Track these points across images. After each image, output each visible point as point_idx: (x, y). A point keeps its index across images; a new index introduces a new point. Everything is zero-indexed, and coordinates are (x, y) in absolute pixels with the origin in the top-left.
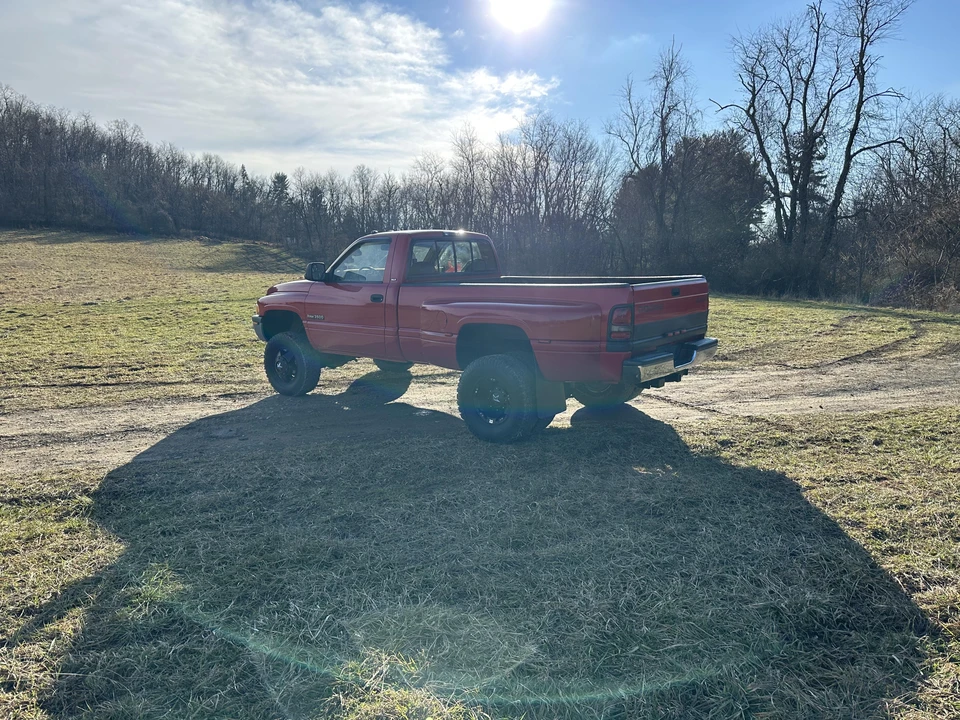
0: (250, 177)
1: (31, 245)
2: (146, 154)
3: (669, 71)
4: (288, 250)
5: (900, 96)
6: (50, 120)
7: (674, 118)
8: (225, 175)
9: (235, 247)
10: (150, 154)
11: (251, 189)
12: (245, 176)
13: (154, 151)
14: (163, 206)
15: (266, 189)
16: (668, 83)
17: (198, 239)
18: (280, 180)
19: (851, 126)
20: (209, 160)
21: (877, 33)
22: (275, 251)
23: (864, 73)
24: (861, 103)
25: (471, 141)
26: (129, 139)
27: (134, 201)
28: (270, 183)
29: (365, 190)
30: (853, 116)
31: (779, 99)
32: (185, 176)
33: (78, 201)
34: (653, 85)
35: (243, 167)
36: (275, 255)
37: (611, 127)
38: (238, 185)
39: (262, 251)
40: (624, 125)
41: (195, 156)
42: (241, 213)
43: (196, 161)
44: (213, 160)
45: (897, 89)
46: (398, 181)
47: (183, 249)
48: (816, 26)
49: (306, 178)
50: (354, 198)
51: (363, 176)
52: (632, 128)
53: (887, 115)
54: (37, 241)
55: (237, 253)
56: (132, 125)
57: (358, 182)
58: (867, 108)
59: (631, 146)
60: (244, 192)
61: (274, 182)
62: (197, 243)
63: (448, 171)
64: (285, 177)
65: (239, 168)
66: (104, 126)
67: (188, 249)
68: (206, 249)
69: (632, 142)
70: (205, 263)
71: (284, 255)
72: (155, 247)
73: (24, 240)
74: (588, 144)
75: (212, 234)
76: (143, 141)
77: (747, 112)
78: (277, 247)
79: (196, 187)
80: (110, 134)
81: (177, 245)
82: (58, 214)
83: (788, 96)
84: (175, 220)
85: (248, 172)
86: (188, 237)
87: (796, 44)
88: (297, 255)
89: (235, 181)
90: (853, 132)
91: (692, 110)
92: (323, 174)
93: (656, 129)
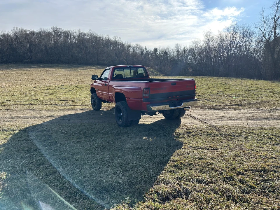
0: (147, 49)
1: (93, 70)
2: (122, 45)
3: (278, 4)
4: (155, 69)
6: (100, 37)
8: (141, 49)
10: (123, 44)
11: (148, 53)
12: (146, 49)
13: (124, 44)
14: (124, 59)
15: (152, 52)
16: (278, 8)
20: (137, 45)
22: (152, 70)
25: (210, 33)
26: (118, 41)
27: (118, 57)
29: (178, 51)
32: (131, 50)
33: (105, 58)
35: (146, 47)
36: (151, 71)
37: (256, 25)
38: (144, 52)
41: (133, 44)
42: (144, 60)
43: (134, 46)
46: (188, 47)
50: (175, 53)
51: (177, 47)
54: (95, 69)
56: (118, 37)
57: (176, 49)
59: (263, 31)
60: (146, 54)
61: (154, 51)
64: (157, 49)
65: (145, 47)
66: (112, 38)
71: (154, 71)
73: (92, 69)
76: (121, 41)
78: (153, 69)
79: (134, 53)
80: (113, 40)
82: (100, 61)
84: (127, 62)
85: (147, 48)
88: (157, 71)
89: (144, 51)
92: (166, 47)
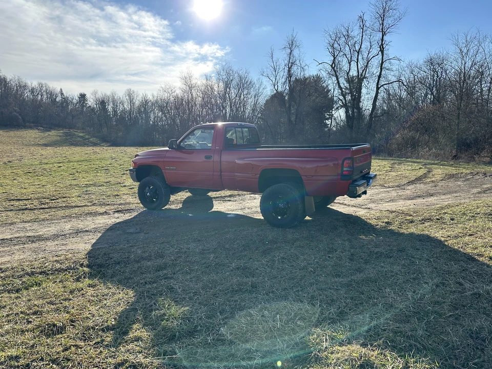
0: (65, 95)
2: (4, 81)
3: (292, 45)
4: (89, 133)
5: (399, 60)
7: (294, 68)
8: (51, 94)
9: (59, 133)
10: (6, 81)
11: (66, 101)
12: (62, 94)
13: (8, 80)
14: (15, 111)
15: (75, 101)
16: (291, 51)
17: (37, 129)
18: (83, 97)
19: (378, 74)
20: (41, 85)
21: (388, 30)
22: (81, 134)
23: (383, 49)
24: (382, 63)
25: (190, 77)
28: (77, 98)
30: (379, 69)
31: (345, 60)
32: (27, 94)
34: (284, 52)
35: (61, 90)
36: (82, 137)
37: (263, 72)
38: (59, 99)
39: (74, 135)
40: (270, 71)
41: (33, 83)
42: (61, 114)
43: (33, 86)
44: (44, 86)
45: (398, 57)
46: (150, 97)
47: (29, 135)
48: (362, 26)
49: (100, 95)
50: (125, 106)
51: (130, 95)
52: (274, 73)
53: (394, 69)
55: (60, 136)
57: (127, 98)
58: (385, 65)
59: (274, 82)
60: (62, 103)
61: (79, 98)
62: (37, 131)
63: (179, 92)
64: (85, 95)
65: (59, 90)
67: (32, 134)
68: (42, 134)
69: (274, 80)
70: (42, 142)
71: (87, 137)
72: (12, 133)
74: (250, 80)
75: (44, 126)
76: (2, 75)
77: (332, 66)
78: (83, 132)
79: (34, 101)
81: (25, 132)
83: (349, 59)
84: (23, 118)
85: (64, 92)
86: (31, 128)
87: (352, 34)
88: (95, 137)
89: (56, 97)
90: (379, 77)
91: (303, 65)
92: (109, 93)
93: (286, 73)
